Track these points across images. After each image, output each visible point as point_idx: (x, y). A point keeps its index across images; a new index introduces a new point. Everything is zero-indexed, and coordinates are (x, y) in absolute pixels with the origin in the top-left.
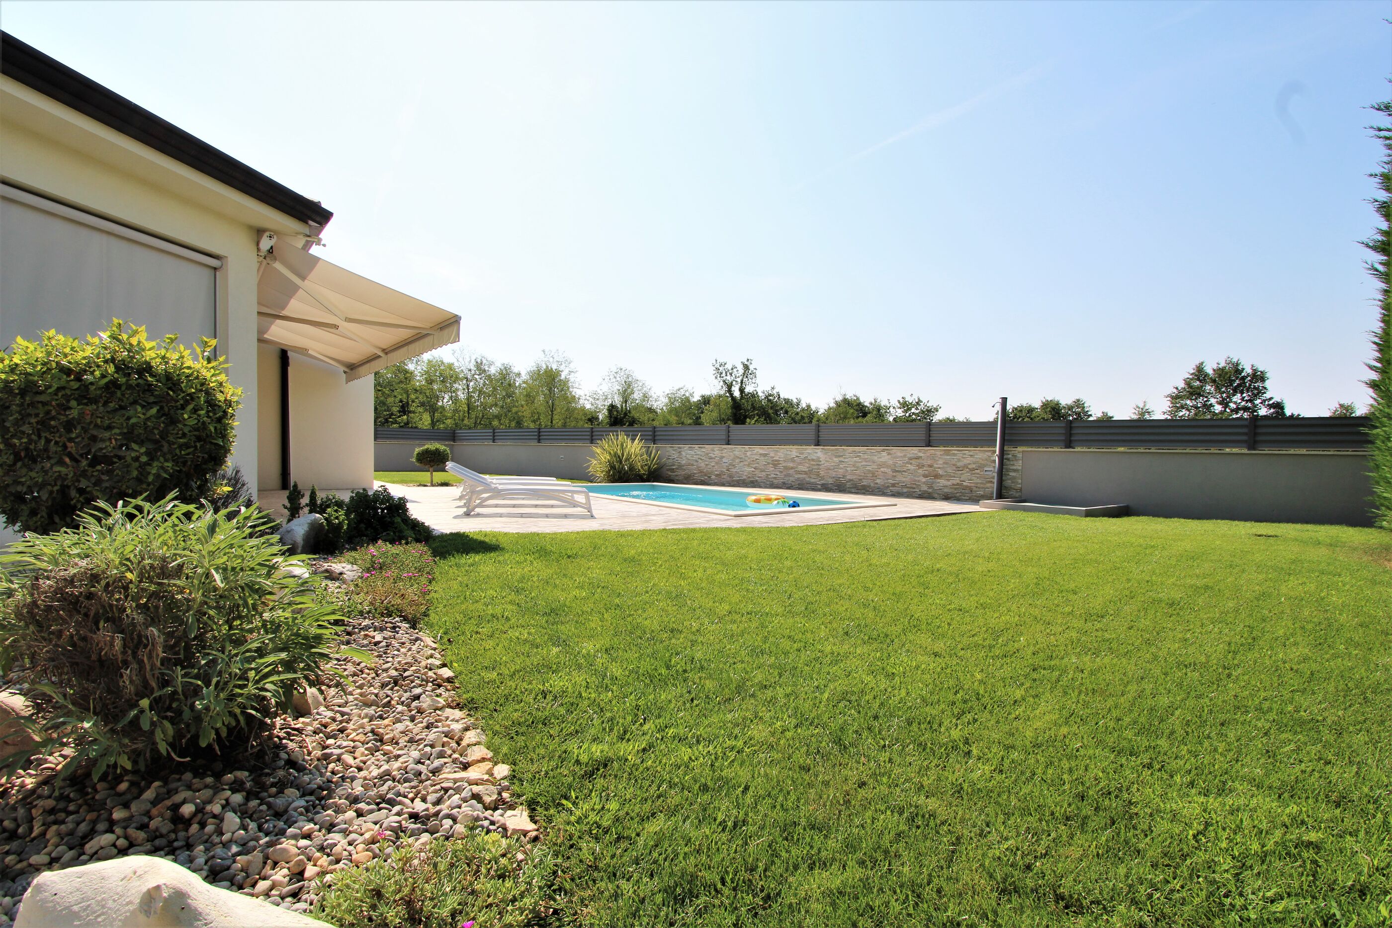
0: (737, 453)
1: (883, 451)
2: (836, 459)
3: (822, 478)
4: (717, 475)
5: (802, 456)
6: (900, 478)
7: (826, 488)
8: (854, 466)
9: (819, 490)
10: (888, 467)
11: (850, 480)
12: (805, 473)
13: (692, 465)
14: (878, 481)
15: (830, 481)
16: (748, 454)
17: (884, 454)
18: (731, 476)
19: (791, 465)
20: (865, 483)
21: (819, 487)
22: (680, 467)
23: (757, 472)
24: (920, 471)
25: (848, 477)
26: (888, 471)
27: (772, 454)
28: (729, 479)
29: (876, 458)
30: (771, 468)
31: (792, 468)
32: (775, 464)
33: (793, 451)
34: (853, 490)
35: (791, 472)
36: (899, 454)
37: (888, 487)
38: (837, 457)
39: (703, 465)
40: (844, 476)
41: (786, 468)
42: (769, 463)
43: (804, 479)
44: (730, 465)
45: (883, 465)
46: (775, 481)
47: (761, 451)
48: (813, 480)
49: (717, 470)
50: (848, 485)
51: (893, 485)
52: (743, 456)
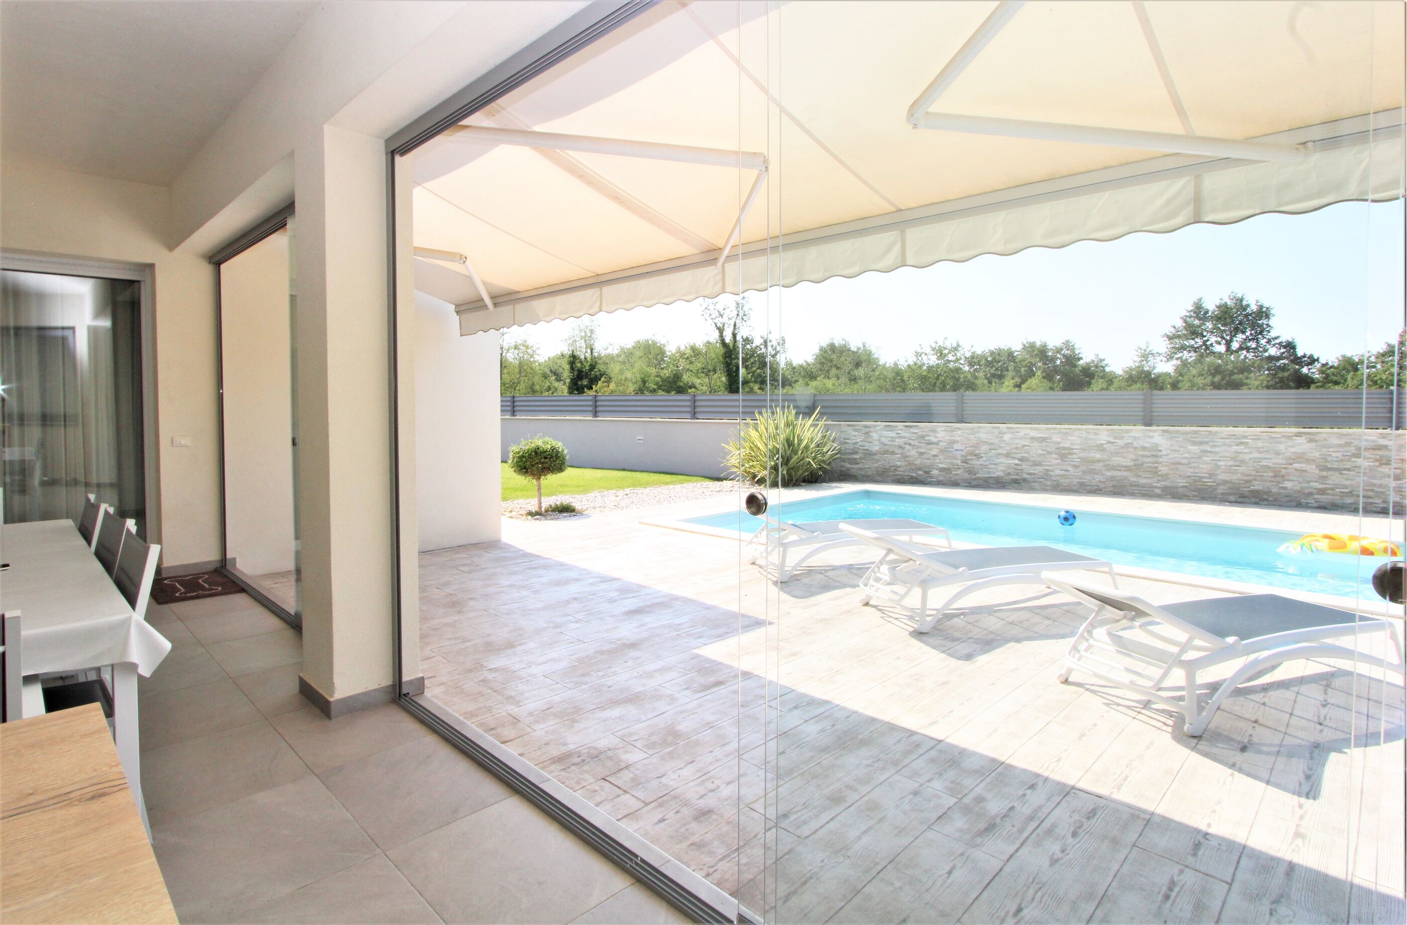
0: (983, 436)
1: (1298, 435)
2: (1195, 449)
3: (1165, 477)
4: (942, 470)
5: (1120, 442)
6: (1335, 479)
7: (1174, 494)
8: (1234, 459)
9: (1159, 497)
10: (1309, 461)
11: (1225, 482)
12: (1128, 468)
13: (893, 453)
14: (1288, 484)
15: (1182, 482)
16: (1007, 437)
17: (1299, 440)
18: (970, 471)
19: (1098, 456)
20: (1257, 486)
21: (1158, 491)
22: (869, 454)
23: (1025, 466)
24: (1385, 469)
25: (1221, 477)
26: (1312, 469)
27: (1056, 438)
28: (966, 476)
29: (1281, 447)
30: (1054, 460)
31: (1098, 461)
32: (1064, 454)
33: (1103, 434)
34: (1232, 498)
35: (1097, 466)
36: (1335, 441)
37: (1311, 494)
38: (1194, 443)
39: (913, 452)
40: (1211, 475)
41: (1085, 460)
42: (1049, 453)
43: (1126, 478)
44: (971, 454)
45: (1300, 457)
46: (1065, 482)
47: (1033, 434)
48: (1144, 481)
49: (942, 462)
50: (1221, 489)
51: (1322, 492)
52: (996, 441)
